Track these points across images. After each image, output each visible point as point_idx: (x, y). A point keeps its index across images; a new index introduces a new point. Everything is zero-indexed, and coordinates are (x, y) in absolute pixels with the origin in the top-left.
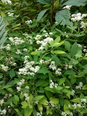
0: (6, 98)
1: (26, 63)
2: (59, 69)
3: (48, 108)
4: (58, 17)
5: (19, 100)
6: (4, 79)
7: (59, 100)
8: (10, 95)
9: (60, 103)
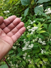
0: (18, 63)
1: (25, 43)
2: (44, 42)
3: (43, 65)
4: (36, 11)
5: (26, 64)
6: (15, 52)
7: (48, 59)
8: (20, 61)
9: (48, 60)
